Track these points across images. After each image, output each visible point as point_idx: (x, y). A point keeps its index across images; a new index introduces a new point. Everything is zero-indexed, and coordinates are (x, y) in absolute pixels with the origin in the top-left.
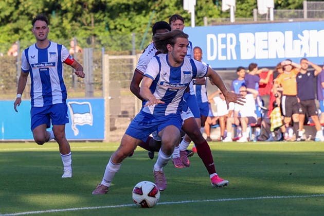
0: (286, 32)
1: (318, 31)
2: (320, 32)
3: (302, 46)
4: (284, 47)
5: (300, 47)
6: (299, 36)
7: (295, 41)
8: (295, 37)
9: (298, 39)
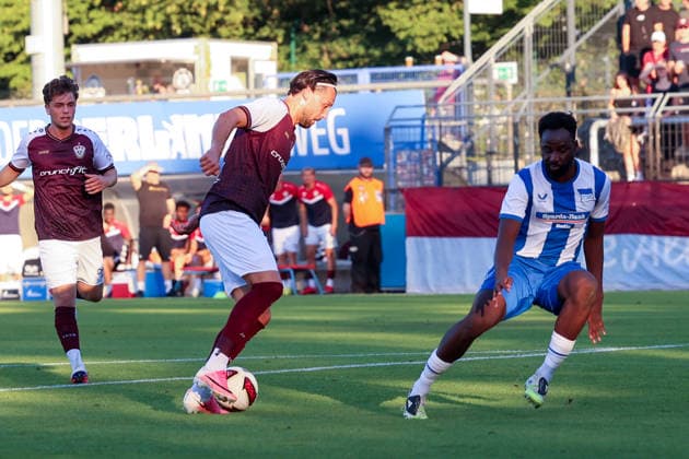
0: (139, 118)
1: (199, 115)
2: (202, 117)
3: (171, 142)
4: (138, 141)
5: (168, 142)
6: (165, 124)
7: (157, 132)
8: (157, 126)
9: (163, 128)
